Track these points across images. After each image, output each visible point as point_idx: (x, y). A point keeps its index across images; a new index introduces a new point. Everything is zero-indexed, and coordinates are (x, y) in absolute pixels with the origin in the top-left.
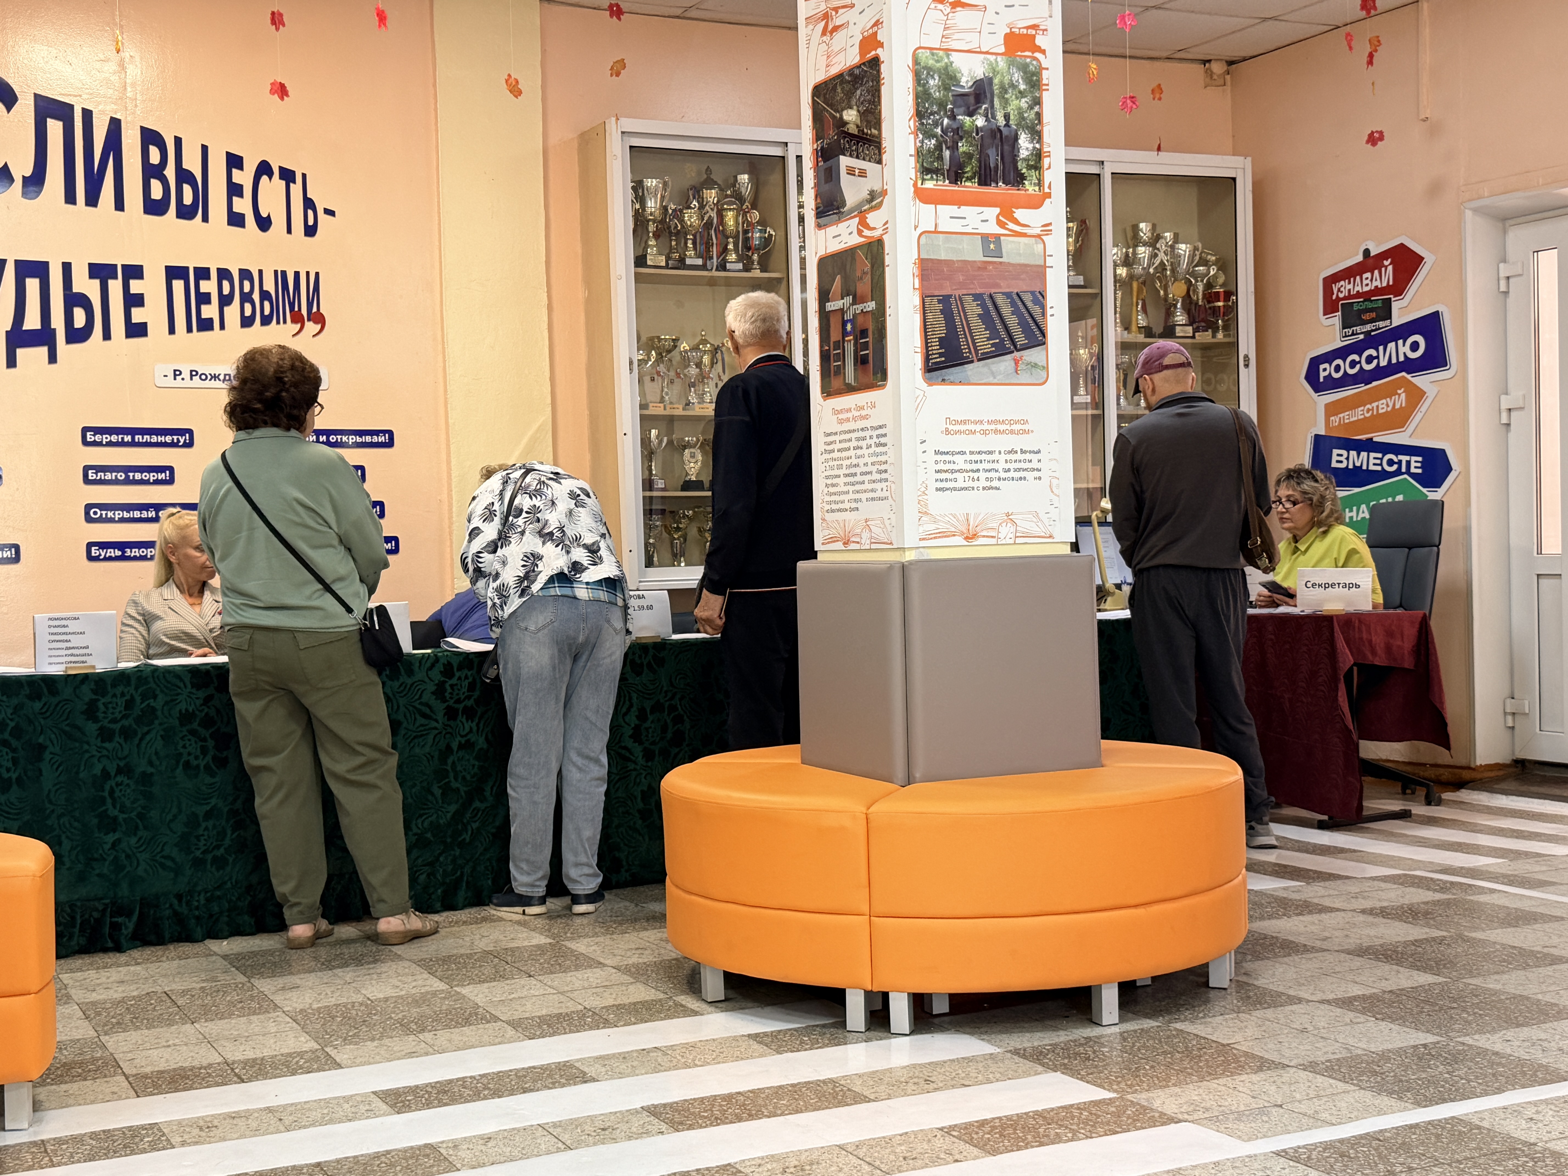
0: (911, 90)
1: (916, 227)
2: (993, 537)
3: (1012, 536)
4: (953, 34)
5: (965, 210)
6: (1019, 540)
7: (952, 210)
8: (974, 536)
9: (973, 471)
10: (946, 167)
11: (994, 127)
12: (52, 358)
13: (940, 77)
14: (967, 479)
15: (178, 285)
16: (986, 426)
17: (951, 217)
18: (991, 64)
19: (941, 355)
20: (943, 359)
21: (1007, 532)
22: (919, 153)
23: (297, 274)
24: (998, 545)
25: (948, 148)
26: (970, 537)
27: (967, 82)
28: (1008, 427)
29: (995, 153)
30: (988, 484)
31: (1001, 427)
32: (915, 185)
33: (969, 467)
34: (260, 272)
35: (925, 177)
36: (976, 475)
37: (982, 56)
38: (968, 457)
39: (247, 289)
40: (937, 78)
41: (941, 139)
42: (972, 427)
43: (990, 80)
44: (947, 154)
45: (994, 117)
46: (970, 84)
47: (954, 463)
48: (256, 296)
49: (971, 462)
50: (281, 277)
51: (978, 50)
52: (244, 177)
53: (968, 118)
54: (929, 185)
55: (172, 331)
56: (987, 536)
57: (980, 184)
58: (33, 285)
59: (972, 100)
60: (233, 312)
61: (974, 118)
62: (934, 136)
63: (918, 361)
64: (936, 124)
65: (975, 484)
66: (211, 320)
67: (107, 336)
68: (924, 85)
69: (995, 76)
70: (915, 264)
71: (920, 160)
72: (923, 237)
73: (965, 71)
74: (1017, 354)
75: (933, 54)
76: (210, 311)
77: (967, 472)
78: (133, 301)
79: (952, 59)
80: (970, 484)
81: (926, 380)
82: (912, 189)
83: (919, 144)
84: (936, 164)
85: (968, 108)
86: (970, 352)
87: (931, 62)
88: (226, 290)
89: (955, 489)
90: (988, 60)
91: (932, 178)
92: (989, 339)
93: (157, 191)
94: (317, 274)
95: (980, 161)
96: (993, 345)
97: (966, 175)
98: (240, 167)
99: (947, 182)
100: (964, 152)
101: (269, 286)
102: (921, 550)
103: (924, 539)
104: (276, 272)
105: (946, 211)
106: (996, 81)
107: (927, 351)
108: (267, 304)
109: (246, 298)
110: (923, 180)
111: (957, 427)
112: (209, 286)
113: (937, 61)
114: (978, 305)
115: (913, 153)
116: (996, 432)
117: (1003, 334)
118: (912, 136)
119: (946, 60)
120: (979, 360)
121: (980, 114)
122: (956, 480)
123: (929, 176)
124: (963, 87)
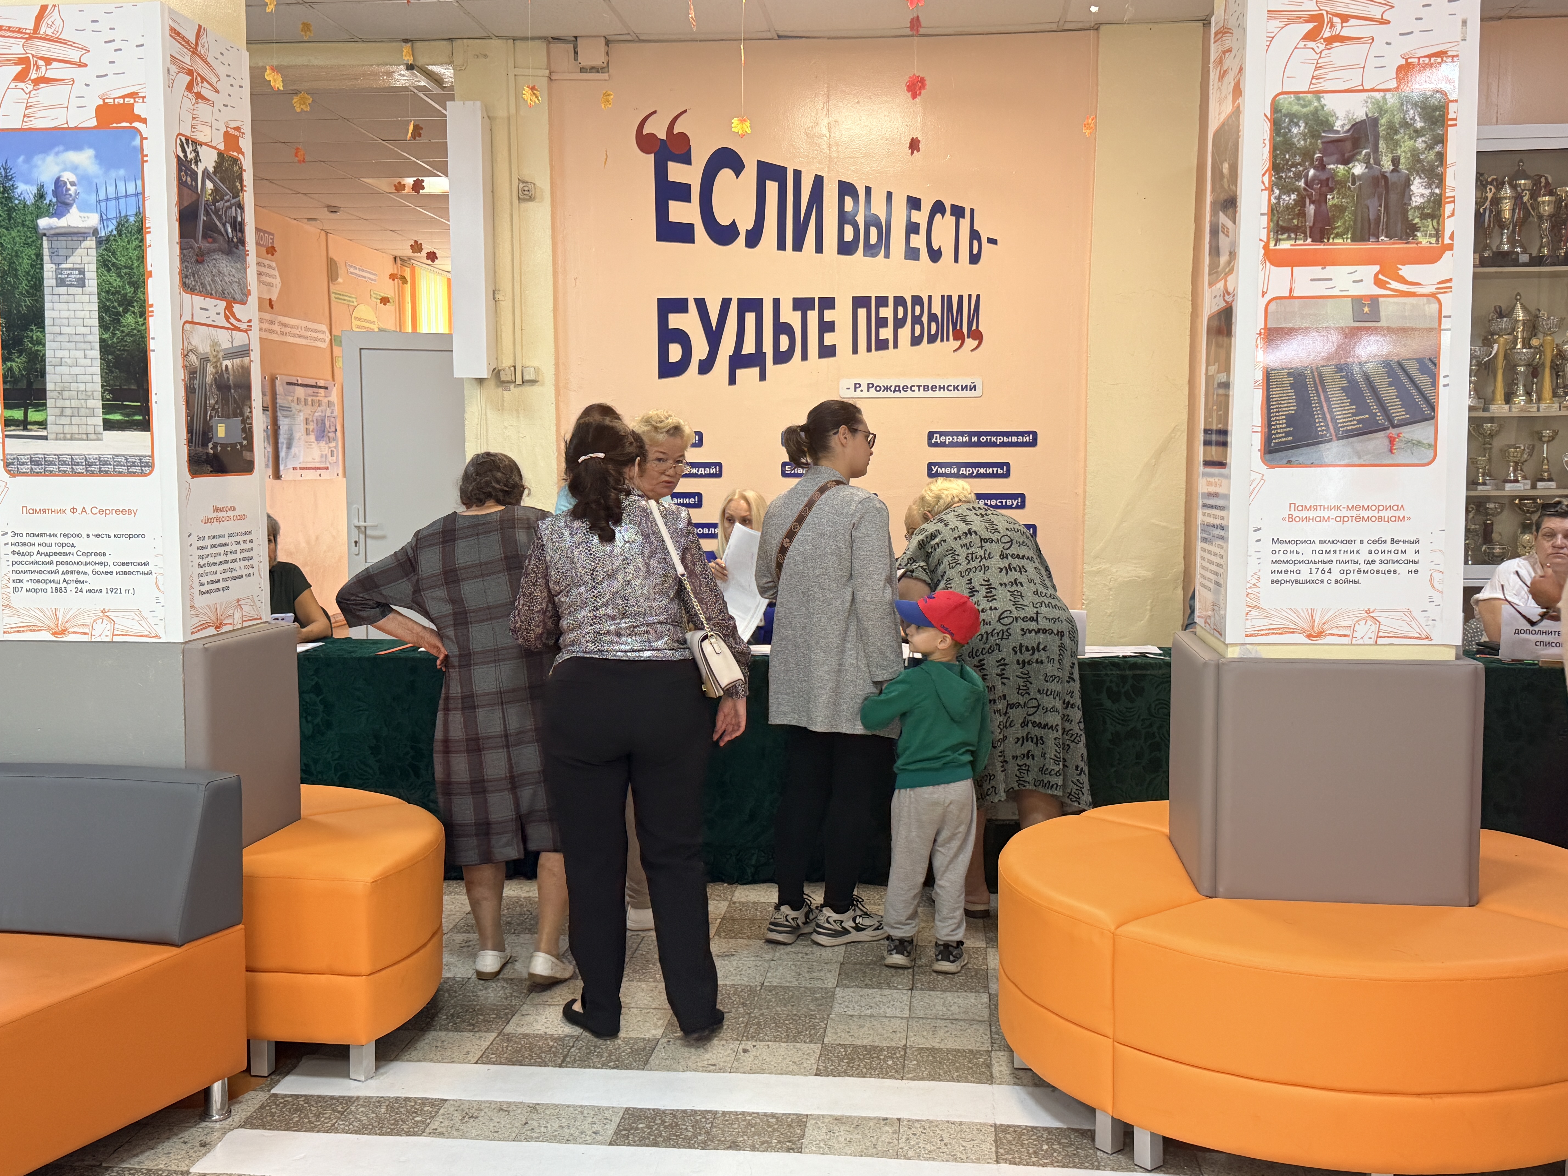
0: (1267, 142)
1: (1265, 294)
3: (1372, 635)
4: (1327, 73)
5: (1331, 271)
7: (1315, 271)
8: (1320, 634)
9: (1323, 562)
10: (1309, 224)
11: (1377, 173)
12: (763, 377)
13: (1306, 124)
14: (1314, 571)
15: (862, 312)
16: (1344, 513)
17: (1312, 280)
18: (1377, 102)
19: (1287, 434)
20: (1291, 438)
21: (1365, 631)
22: (1273, 211)
23: (961, 298)
24: (1352, 644)
25: (1312, 202)
26: (1314, 635)
27: (1343, 126)
28: (1376, 514)
29: (1377, 203)
30: (1344, 577)
31: (1365, 514)
32: (1266, 247)
33: (1318, 557)
34: (930, 297)
35: (1280, 237)
36: (1327, 567)
37: (1366, 94)
38: (1318, 547)
39: (917, 313)
40: (1302, 125)
41: (1305, 193)
42: (1326, 514)
43: (1375, 122)
44: (1311, 209)
45: (1377, 162)
46: (1347, 128)
47: (1298, 553)
48: (925, 319)
49: (1321, 552)
50: (947, 300)
51: (1361, 88)
52: (921, 217)
53: (1341, 167)
54: (1285, 245)
55: (855, 351)
56: (1338, 635)
57: (1354, 239)
58: (750, 318)
59: (1348, 145)
60: (905, 333)
61: (1350, 165)
62: (1296, 190)
63: (1257, 441)
65: (1326, 577)
66: (887, 340)
67: (804, 357)
68: (1286, 134)
69: (1381, 115)
70: (1260, 334)
71: (1275, 218)
72: (1273, 304)
73: (1341, 114)
74: (1393, 432)
75: (1298, 99)
76: (886, 333)
77: (1315, 563)
78: (826, 327)
79: (1323, 102)
80: (1320, 576)
81: (1265, 461)
82: (1262, 252)
83: (1273, 201)
84: (1295, 222)
85: (1343, 155)
86: (1328, 430)
87: (1296, 108)
88: (900, 315)
89: (1297, 582)
90: (1373, 97)
91: (1289, 238)
92: (1354, 415)
93: (849, 235)
94: (978, 296)
95: (1355, 213)
96: (1359, 422)
97: (1335, 231)
98: (918, 208)
99: (1309, 240)
101: (936, 309)
102: (1248, 647)
103: (1251, 635)
104: (943, 296)
105: (1303, 273)
106: (1383, 121)
107: (1270, 429)
108: (933, 325)
109: (917, 320)
110: (1277, 241)
111: (1304, 514)
112: (886, 312)
113: (1304, 106)
114: (1342, 377)
115: (1266, 211)
116: (1358, 519)
117: (1375, 408)
118: (1266, 192)
119: (1316, 104)
120: (1339, 439)
121: (1358, 160)
122: (1299, 572)
123: (1285, 236)
124: (1337, 132)
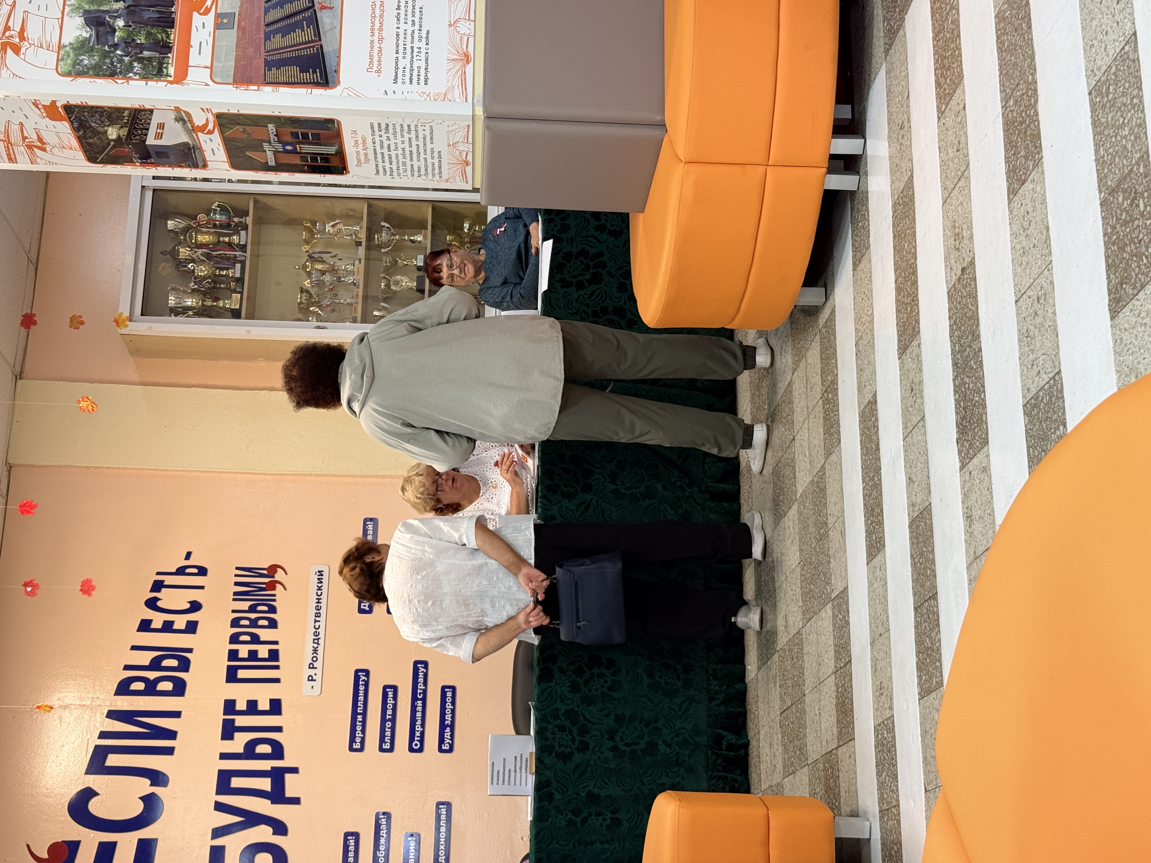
0: (92, 80)
1: (207, 85)
2: (468, 40)
3: (468, 23)
4: (46, 41)
5: (194, 41)
6: (472, 18)
7: (193, 52)
8: (467, 55)
9: (413, 52)
10: (157, 55)
12: (294, 770)
13: (82, 55)
14: (419, 58)
15: (242, 674)
16: (376, 38)
17: (200, 54)
18: (72, 11)
19: (314, 72)
20: (318, 70)
21: (465, 28)
22: (145, 77)
23: (237, 584)
24: (475, 36)
25: (141, 53)
26: (467, 58)
27: (87, 32)
28: (377, 19)
30: (424, 40)
31: (377, 25)
32: (171, 83)
33: (408, 56)
34: (234, 611)
35: (165, 73)
36: (416, 50)
37: (65, 17)
38: (400, 55)
39: (247, 622)
40: (83, 57)
41: (134, 57)
42: (376, 50)
43: (86, 12)
44: (146, 54)
46: (88, 29)
47: (405, 68)
48: (253, 616)
49: (405, 53)
50: (238, 596)
51: (60, 20)
52: (158, 620)
53: (117, 34)
54: (171, 70)
55: (277, 681)
56: (467, 44)
57: (172, 27)
58: (236, 782)
59: (102, 29)
60: (264, 634)
61: (117, 28)
62: (131, 63)
63: (318, 92)
64: (121, 61)
65: (423, 51)
66: (270, 651)
67: (279, 729)
68: (88, 69)
69: (82, 8)
70: (237, 88)
71: (151, 76)
72: (215, 79)
73: (78, 33)
74: (317, 7)
75: (63, 59)
76: (263, 651)
77: (413, 57)
78: (252, 708)
79: (67, 43)
80: (423, 55)
81: (334, 87)
82: (175, 85)
83: (137, 77)
84: (154, 64)
85: (108, 32)
86: (313, 47)
87: (69, 61)
88: (247, 638)
89: (426, 69)
90: (69, 12)
91: (167, 68)
92: (303, 30)
93: (167, 686)
94: (237, 568)
95: (153, 26)
96: (308, 27)
97: (165, 39)
98: (150, 621)
99: (170, 55)
100: (145, 39)
101: (245, 605)
102: (475, 101)
103: (466, 98)
104: (234, 600)
105: (194, 58)
106: (87, 7)
107: (311, 83)
108: (260, 608)
109: (254, 623)
110: (168, 75)
111: (375, 63)
112: (243, 651)
113: (69, 56)
114: (274, 37)
115: (144, 82)
116: (381, 29)
117: (299, 17)
118: (130, 82)
119: (68, 48)
120: (320, 40)
121: (114, 23)
122: (419, 68)
123: (165, 70)
124: (91, 36)
